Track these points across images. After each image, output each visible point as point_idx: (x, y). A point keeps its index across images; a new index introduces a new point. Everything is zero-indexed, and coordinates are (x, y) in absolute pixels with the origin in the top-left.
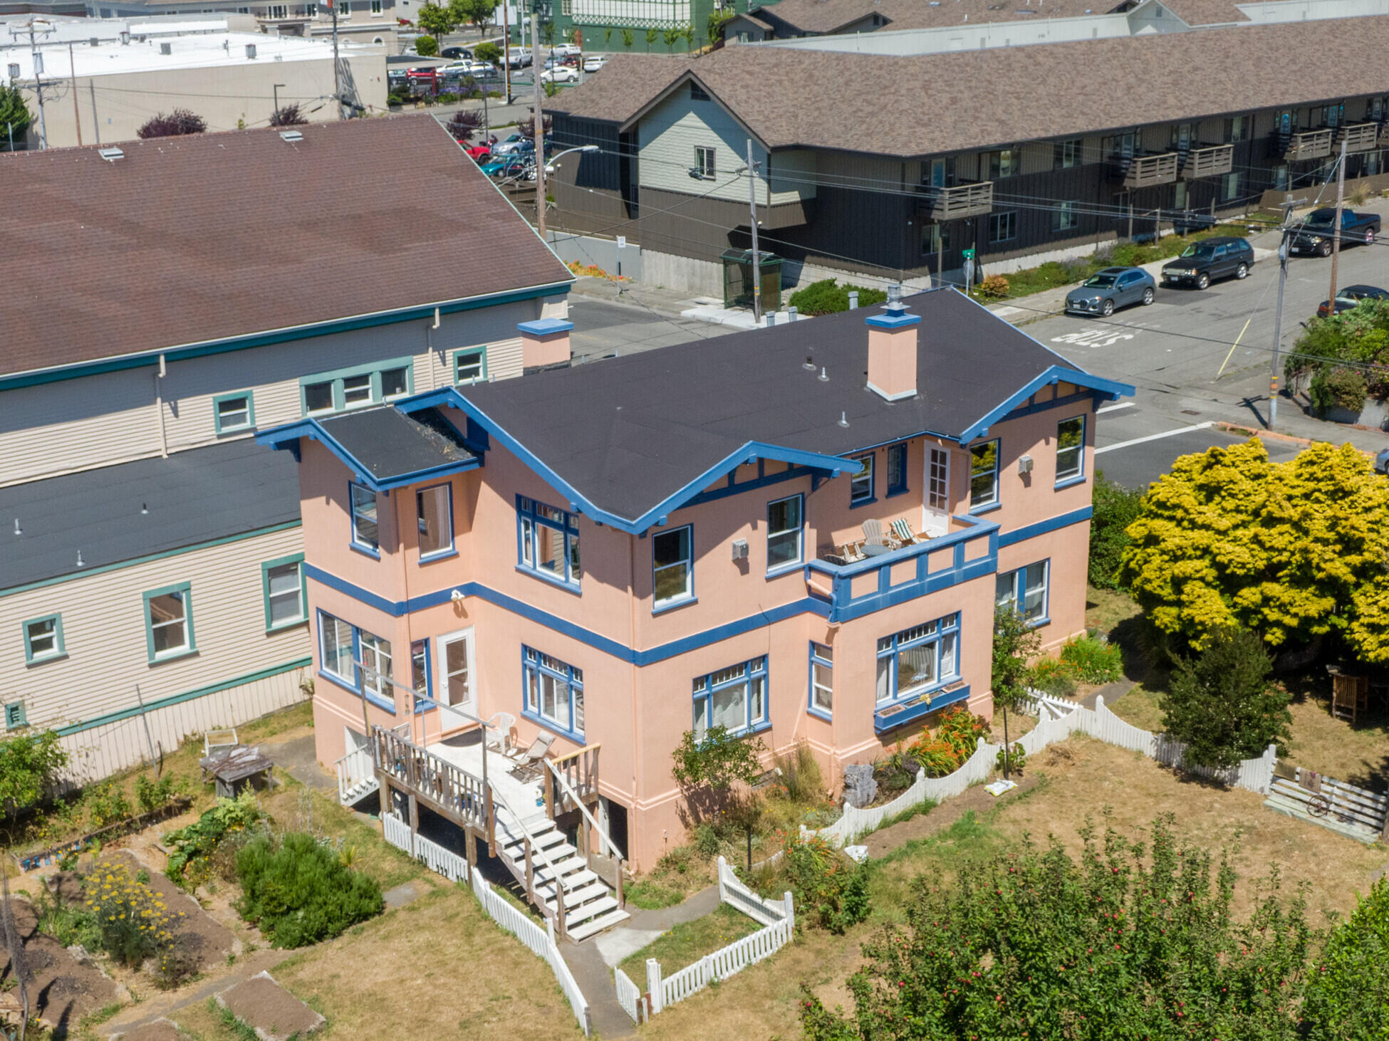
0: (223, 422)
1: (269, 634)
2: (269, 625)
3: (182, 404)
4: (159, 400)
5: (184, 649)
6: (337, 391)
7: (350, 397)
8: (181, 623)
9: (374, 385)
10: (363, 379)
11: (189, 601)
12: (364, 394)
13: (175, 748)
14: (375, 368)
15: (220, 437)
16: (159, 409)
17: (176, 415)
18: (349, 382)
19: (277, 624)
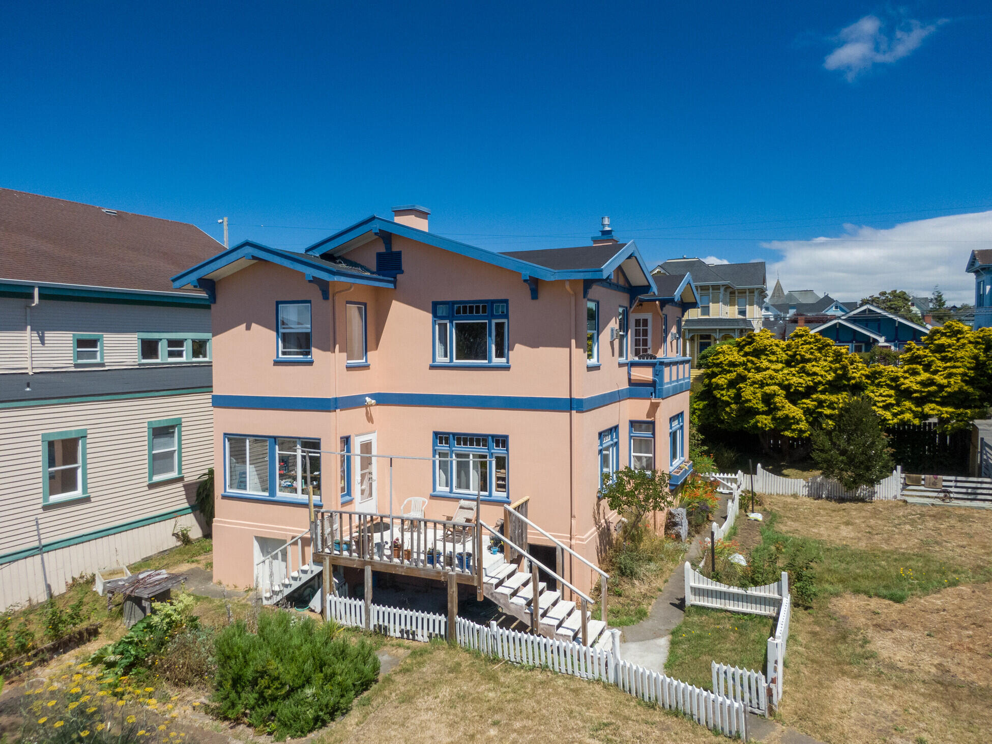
0: (79, 355)
1: (152, 486)
2: (150, 478)
3: (48, 335)
4: (29, 328)
5: (77, 493)
6: (163, 348)
7: (171, 354)
8: (76, 469)
9: (187, 348)
10: (179, 343)
11: (84, 449)
12: (180, 354)
13: (63, 589)
14: (190, 336)
15: (76, 366)
16: (28, 336)
17: (43, 343)
18: (172, 343)
19: (157, 478)
